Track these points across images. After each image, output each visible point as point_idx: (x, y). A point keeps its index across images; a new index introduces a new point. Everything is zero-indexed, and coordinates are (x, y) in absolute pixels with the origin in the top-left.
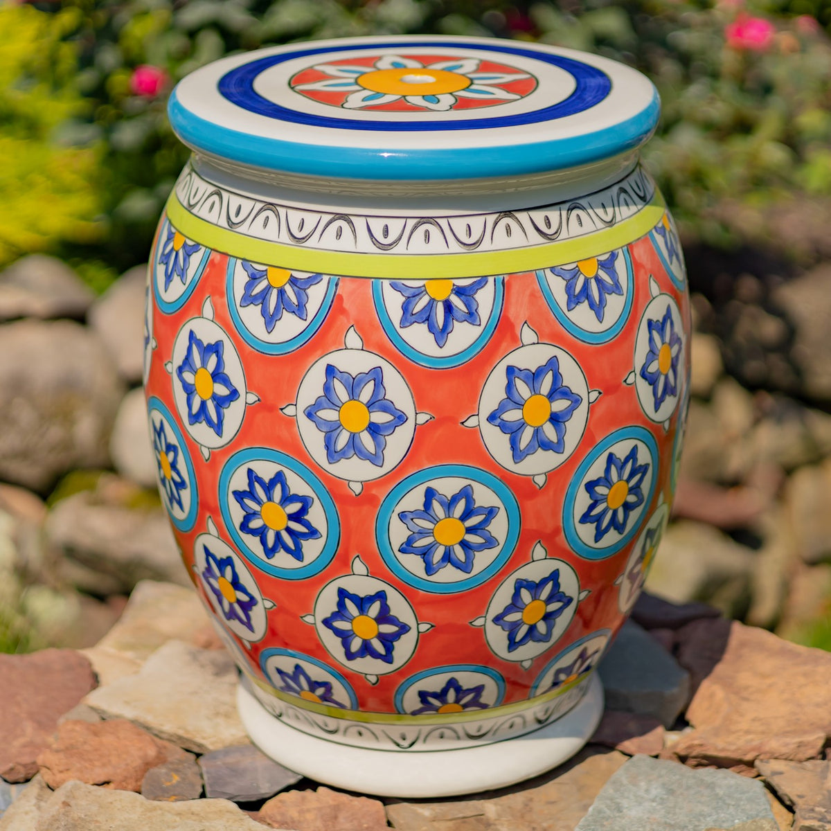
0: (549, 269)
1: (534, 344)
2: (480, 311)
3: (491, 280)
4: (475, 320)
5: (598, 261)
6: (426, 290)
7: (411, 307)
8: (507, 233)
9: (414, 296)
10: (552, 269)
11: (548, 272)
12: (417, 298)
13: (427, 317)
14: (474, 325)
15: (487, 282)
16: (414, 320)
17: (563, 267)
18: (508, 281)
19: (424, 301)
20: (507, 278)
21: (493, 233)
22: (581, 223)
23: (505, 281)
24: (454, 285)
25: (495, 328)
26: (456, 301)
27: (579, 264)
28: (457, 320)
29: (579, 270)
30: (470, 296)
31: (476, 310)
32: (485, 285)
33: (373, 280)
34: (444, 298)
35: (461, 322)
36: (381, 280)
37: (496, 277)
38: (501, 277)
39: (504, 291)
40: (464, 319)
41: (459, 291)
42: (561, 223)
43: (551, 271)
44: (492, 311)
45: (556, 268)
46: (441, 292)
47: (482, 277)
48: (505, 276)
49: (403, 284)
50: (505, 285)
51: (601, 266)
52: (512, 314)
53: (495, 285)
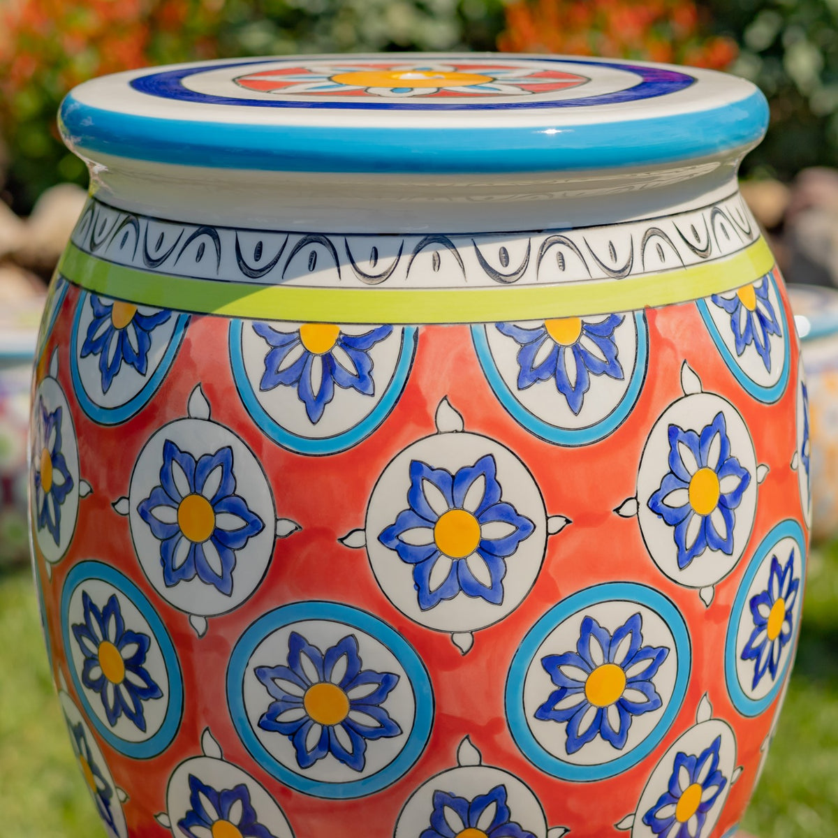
0: (493, 325)
1: (457, 432)
2: (375, 374)
3: (397, 330)
4: (366, 387)
5: (583, 322)
6: (300, 338)
7: (276, 362)
8: (434, 265)
9: (283, 346)
10: (499, 325)
11: (491, 329)
12: (287, 348)
13: (297, 377)
14: (364, 394)
15: (391, 332)
16: (280, 380)
17: (517, 324)
18: (424, 336)
19: (296, 353)
20: (422, 330)
21: (410, 264)
22: (564, 265)
23: (420, 333)
24: (341, 333)
25: (396, 402)
26: (341, 357)
27: (547, 323)
28: (340, 385)
29: (546, 332)
30: (362, 350)
31: (369, 373)
32: (387, 337)
33: (231, 319)
34: (324, 351)
35: (347, 388)
36: (242, 321)
37: (405, 326)
38: (414, 327)
39: (415, 348)
40: (350, 384)
41: (347, 343)
42: (527, 260)
43: (496, 327)
44: (393, 376)
45: (506, 325)
46: (321, 341)
47: (384, 324)
48: (420, 327)
49: (270, 328)
50: (418, 340)
51: (588, 331)
52: (424, 383)
53: (402, 338)
